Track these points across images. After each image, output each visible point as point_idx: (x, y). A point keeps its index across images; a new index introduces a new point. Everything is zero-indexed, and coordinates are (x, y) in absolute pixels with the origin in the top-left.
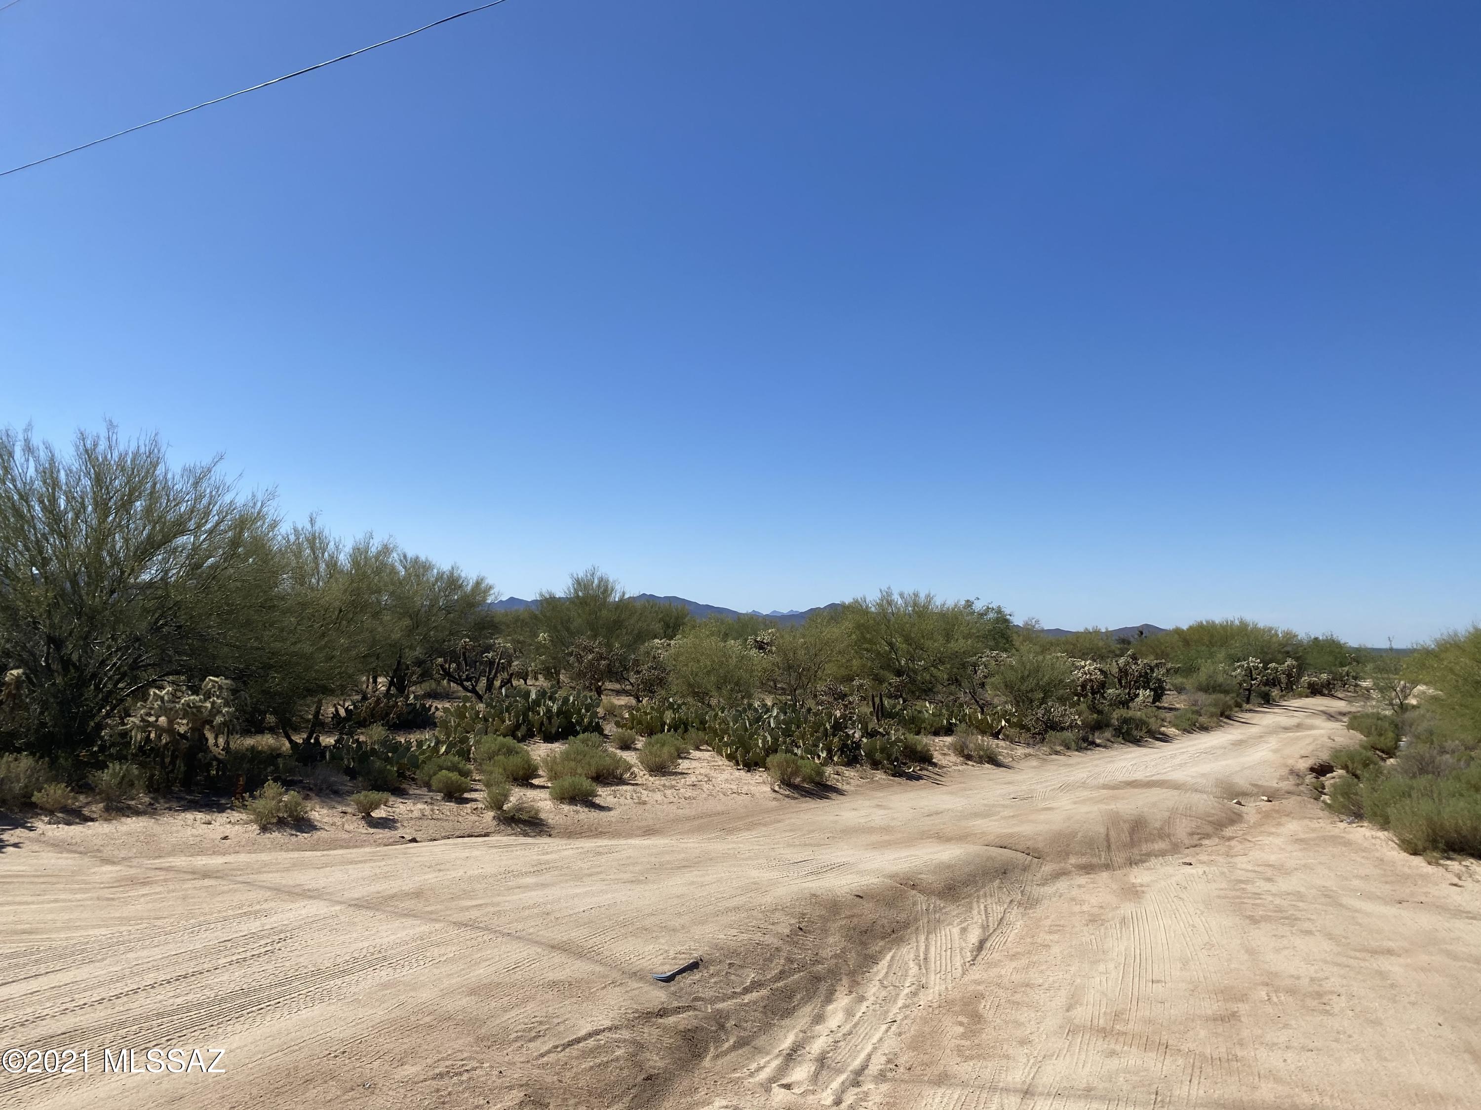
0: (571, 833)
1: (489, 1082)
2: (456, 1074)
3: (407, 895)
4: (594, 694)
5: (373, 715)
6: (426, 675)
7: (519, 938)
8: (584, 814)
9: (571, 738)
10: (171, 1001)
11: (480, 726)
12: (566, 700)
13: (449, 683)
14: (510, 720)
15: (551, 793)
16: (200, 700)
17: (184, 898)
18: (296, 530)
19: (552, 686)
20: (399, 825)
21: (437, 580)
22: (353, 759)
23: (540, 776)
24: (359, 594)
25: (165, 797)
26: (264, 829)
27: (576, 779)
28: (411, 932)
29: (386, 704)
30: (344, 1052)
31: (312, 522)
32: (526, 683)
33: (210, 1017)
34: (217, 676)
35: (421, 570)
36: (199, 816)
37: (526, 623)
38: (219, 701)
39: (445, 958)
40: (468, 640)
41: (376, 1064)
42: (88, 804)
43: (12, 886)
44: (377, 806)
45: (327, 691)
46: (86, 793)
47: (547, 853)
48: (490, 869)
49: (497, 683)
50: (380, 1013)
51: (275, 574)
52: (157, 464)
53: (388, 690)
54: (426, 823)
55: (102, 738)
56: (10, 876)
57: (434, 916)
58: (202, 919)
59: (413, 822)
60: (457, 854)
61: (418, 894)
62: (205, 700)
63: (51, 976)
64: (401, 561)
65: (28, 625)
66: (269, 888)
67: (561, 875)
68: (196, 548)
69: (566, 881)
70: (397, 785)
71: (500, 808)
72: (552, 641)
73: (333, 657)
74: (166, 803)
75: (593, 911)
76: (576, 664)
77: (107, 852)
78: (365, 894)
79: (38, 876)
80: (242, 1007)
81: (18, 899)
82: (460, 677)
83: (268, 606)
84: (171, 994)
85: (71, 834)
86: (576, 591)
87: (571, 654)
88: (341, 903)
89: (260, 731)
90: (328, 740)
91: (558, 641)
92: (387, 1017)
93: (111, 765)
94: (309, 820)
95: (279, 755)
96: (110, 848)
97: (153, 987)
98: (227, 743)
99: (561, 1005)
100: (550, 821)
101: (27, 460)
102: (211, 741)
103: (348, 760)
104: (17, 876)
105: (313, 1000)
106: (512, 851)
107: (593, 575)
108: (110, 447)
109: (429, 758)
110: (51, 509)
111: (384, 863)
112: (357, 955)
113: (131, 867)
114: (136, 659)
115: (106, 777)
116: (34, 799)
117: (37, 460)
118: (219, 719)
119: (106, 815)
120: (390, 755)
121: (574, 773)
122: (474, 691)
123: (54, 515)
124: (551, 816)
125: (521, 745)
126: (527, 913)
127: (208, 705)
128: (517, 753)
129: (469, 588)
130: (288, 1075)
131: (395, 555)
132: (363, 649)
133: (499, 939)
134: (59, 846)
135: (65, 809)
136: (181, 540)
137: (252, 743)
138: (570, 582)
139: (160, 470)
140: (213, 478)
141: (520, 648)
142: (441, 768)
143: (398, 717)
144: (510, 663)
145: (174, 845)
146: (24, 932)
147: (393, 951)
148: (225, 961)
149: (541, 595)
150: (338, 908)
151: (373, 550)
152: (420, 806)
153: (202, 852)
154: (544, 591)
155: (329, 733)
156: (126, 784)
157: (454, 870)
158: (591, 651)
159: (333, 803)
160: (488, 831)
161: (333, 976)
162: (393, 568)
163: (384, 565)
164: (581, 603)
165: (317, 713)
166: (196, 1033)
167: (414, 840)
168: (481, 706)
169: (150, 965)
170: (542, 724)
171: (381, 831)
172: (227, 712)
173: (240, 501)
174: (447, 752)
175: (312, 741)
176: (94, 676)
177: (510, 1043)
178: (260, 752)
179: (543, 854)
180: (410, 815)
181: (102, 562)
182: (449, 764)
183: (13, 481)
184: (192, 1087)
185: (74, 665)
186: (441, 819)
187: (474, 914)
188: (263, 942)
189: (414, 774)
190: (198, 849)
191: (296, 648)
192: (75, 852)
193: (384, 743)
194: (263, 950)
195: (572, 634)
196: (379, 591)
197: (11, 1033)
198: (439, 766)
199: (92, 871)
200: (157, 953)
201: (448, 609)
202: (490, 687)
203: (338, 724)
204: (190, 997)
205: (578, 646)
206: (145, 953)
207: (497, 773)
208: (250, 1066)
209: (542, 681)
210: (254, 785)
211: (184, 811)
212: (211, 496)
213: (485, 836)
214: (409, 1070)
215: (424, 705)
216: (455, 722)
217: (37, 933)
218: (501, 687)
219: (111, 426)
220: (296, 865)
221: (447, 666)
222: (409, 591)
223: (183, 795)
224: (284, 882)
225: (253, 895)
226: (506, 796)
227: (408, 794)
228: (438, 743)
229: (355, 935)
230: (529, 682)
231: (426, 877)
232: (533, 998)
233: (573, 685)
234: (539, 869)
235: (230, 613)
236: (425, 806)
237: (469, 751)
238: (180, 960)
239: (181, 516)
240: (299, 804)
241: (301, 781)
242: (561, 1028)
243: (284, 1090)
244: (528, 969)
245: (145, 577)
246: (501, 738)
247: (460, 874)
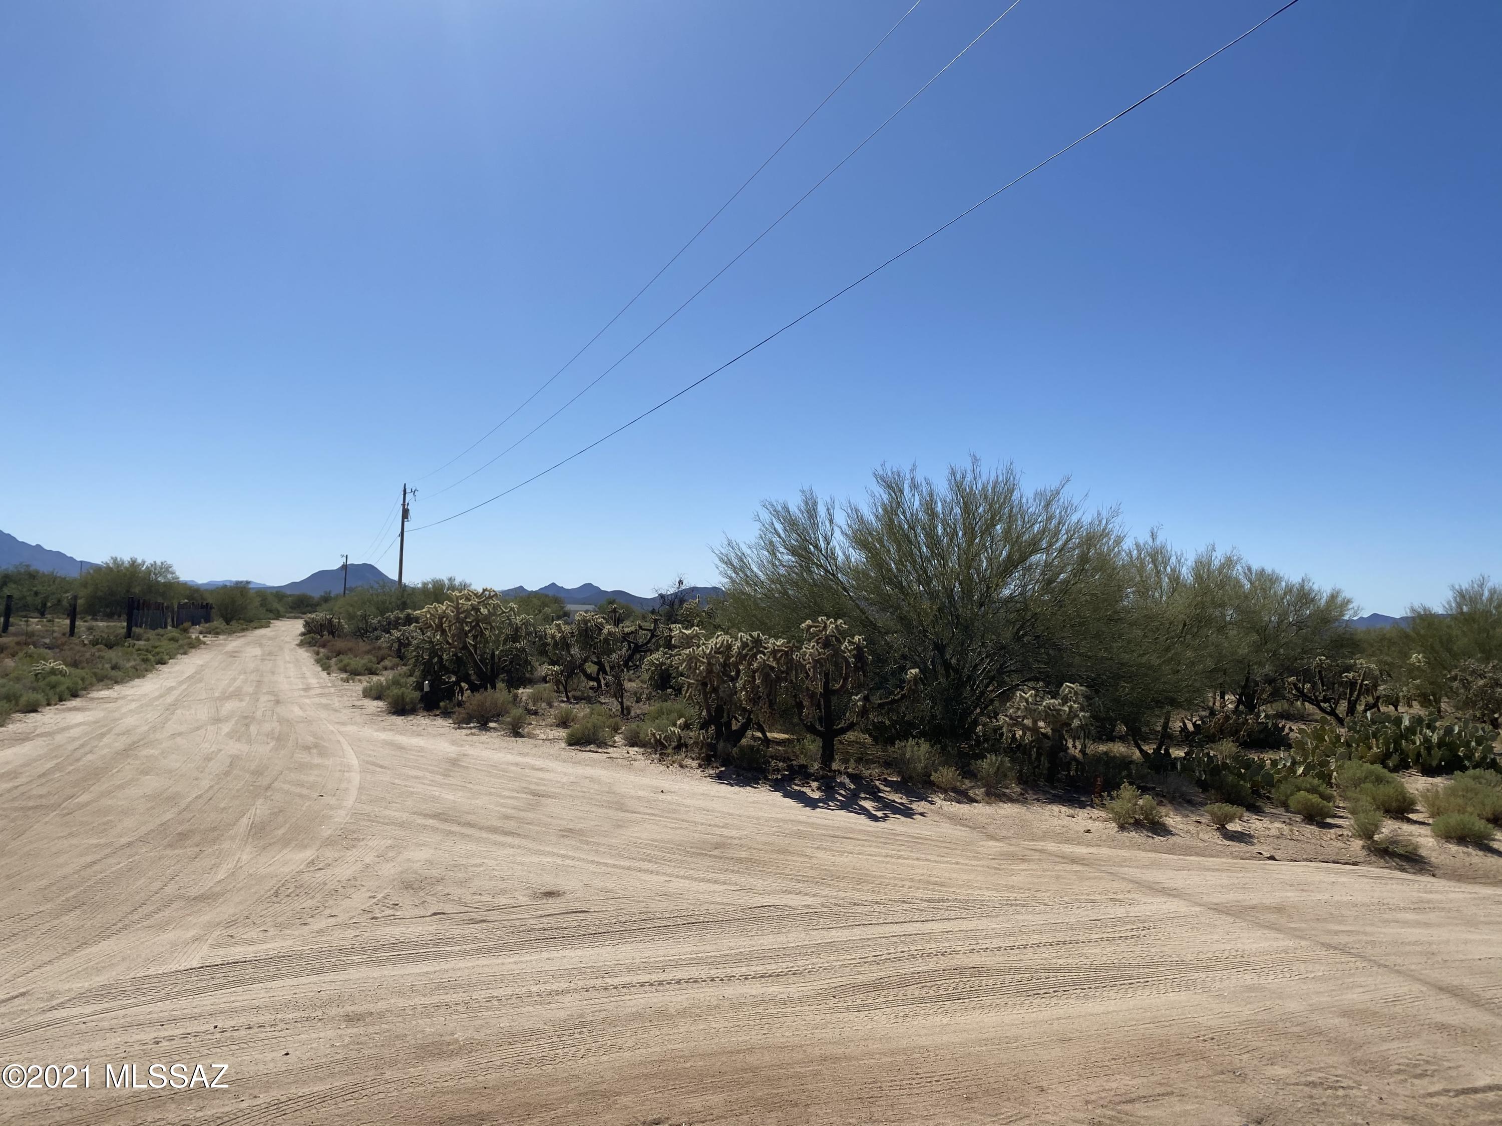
0: (1458, 876)
1: (1369, 1105)
2: (1331, 1088)
3: (1267, 909)
4: (1488, 727)
5: (1221, 731)
6: (1277, 695)
7: (1398, 972)
8: (1476, 857)
9: (1457, 773)
10: (1054, 960)
11: (1342, 750)
12: (1449, 730)
13: (1303, 704)
14: (1378, 748)
15: (1433, 831)
16: (1059, 704)
17: (1058, 878)
18: (1137, 545)
19: (1431, 714)
20: (1255, 841)
21: (1285, 594)
22: (1204, 771)
23: (1417, 811)
24: (1203, 608)
25: (1032, 789)
26: (1122, 828)
27: (1466, 817)
28: (1275, 944)
29: (1235, 720)
30: (1213, 1039)
31: (1153, 536)
32: (1396, 710)
33: (1088, 980)
34: (1073, 683)
35: (1268, 584)
36: (1064, 809)
37: (1394, 643)
38: (1076, 706)
39: (1312, 975)
40: (1323, 658)
41: (1245, 1056)
42: (972, 787)
43: (922, 846)
44: (1231, 819)
45: (1174, 703)
46: (969, 778)
47: (1431, 892)
48: (1359, 898)
49: (1360, 708)
50: (1246, 1012)
51: (1120, 588)
52: (1013, 490)
53: (1237, 707)
54: (1285, 842)
55: (976, 734)
56: (921, 838)
57: (1297, 933)
58: (1073, 897)
59: (1270, 840)
60: (1322, 878)
61: (1280, 909)
62: (1063, 705)
63: (960, 921)
64: (1245, 573)
65: (920, 632)
66: (1131, 881)
67: (1449, 918)
68: (1048, 565)
69: (1457, 925)
70: (1252, 802)
71: (1370, 837)
72: (1428, 663)
73: (1178, 671)
74: (1034, 794)
75: (1492, 961)
76: (1462, 691)
77: (991, 829)
78: (1224, 901)
79: (941, 842)
80: (1115, 979)
81: (928, 857)
82: (1316, 697)
83: (1113, 620)
84: (1054, 955)
85: (962, 811)
86: (1459, 606)
87: (1454, 678)
88: (1200, 905)
89: (1112, 739)
90: (1177, 752)
91: (1436, 663)
92: (1253, 1018)
93: (988, 756)
94: (1164, 825)
95: (1131, 762)
96: (992, 827)
97: (1038, 946)
98: (1084, 746)
99: (1453, 1050)
100: (1433, 859)
101: (913, 495)
102: (1070, 745)
103: (1200, 772)
104: (926, 839)
105: (1179, 985)
106: (1386, 884)
107: (1481, 586)
108: (975, 478)
109: (1285, 778)
110: (931, 534)
111: (1242, 875)
112: (1220, 955)
113: (1011, 845)
114: (1003, 664)
115: (987, 764)
116: (932, 778)
117: (920, 495)
118: (1076, 723)
119: (987, 798)
120: (1243, 771)
121: (1461, 810)
122: (1333, 713)
123: (933, 541)
124: (1434, 854)
125: (1395, 775)
126: (1408, 948)
127: (1067, 709)
128: (1388, 782)
129: (1323, 601)
130: (1161, 1045)
131: (1239, 567)
132: (1210, 664)
133: (1375, 969)
134: (954, 820)
135: (955, 790)
136: (1035, 558)
137: (1105, 749)
138: (1450, 595)
139: (1016, 496)
140: (1062, 500)
141: (1387, 672)
142: (1299, 790)
143: (1249, 735)
144: (1375, 686)
145: (1044, 832)
146: (936, 884)
147: (1256, 959)
148: (1097, 936)
149: (1413, 610)
150: (1198, 909)
151: (1216, 563)
152: (1277, 825)
153: (1068, 841)
154: (1416, 605)
155: (1178, 745)
156: (1001, 774)
157: (1319, 892)
158: (1482, 676)
159: (1187, 812)
160: (1357, 860)
161: (1197, 969)
162: (1238, 581)
163: (1229, 578)
164: (1465, 619)
165: (1166, 726)
166: (1078, 991)
167: (1272, 858)
168: (1342, 731)
169: (1034, 928)
170: (1419, 755)
171: (1237, 844)
172: (1084, 716)
173: (1087, 519)
174: (1305, 773)
175: (1163, 752)
176: (969, 678)
177: (1391, 1074)
178: (1115, 757)
179: (1426, 892)
180: (1267, 832)
181: (971, 578)
182: (1308, 786)
183: (904, 513)
184: (1078, 1034)
185: (953, 669)
186: (1301, 841)
187: (1344, 939)
188: (1129, 927)
189: (1269, 792)
190: (1064, 837)
191: (1144, 660)
192: (967, 826)
193: (1236, 758)
194: (1130, 934)
195: (1455, 656)
196: (1222, 605)
197: (935, 959)
198: (1296, 786)
199: (981, 843)
200: (1040, 919)
201: (1300, 625)
202: (1351, 710)
203: (1186, 738)
204: (1070, 961)
205: (1464, 670)
206: (1029, 917)
207: (1365, 802)
208: (1126, 1028)
209: (1417, 709)
210: (1111, 786)
211: (1050, 803)
212: (1061, 517)
213: (1353, 864)
214: (1279, 1071)
215: (1277, 725)
216: (1312, 744)
217: (945, 886)
218: (1365, 711)
219: (975, 460)
220: (1153, 865)
221: (1301, 685)
222: (1255, 605)
223: (1047, 789)
224: (1144, 878)
225: (1116, 885)
226: (1377, 827)
227: (1263, 812)
228: (1294, 763)
229: (1216, 937)
230: (1401, 709)
231: (1289, 895)
232: (1417, 1035)
233: (1459, 715)
234: (1419, 907)
235: (1081, 624)
236: (1283, 825)
237: (1330, 776)
238: (1058, 928)
239: (1035, 536)
240: (1154, 808)
241: (1154, 788)
242: (1454, 1073)
243: (1158, 1056)
244: (1410, 1005)
245: (1006, 592)
246: (1368, 765)
247: (1325, 897)
